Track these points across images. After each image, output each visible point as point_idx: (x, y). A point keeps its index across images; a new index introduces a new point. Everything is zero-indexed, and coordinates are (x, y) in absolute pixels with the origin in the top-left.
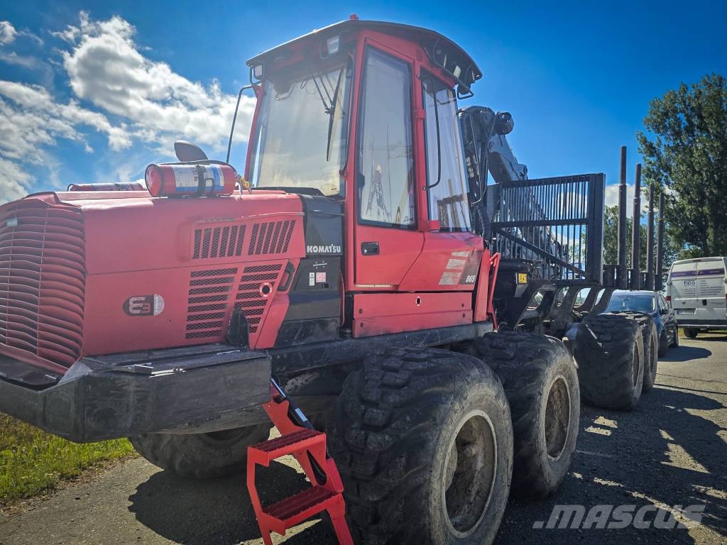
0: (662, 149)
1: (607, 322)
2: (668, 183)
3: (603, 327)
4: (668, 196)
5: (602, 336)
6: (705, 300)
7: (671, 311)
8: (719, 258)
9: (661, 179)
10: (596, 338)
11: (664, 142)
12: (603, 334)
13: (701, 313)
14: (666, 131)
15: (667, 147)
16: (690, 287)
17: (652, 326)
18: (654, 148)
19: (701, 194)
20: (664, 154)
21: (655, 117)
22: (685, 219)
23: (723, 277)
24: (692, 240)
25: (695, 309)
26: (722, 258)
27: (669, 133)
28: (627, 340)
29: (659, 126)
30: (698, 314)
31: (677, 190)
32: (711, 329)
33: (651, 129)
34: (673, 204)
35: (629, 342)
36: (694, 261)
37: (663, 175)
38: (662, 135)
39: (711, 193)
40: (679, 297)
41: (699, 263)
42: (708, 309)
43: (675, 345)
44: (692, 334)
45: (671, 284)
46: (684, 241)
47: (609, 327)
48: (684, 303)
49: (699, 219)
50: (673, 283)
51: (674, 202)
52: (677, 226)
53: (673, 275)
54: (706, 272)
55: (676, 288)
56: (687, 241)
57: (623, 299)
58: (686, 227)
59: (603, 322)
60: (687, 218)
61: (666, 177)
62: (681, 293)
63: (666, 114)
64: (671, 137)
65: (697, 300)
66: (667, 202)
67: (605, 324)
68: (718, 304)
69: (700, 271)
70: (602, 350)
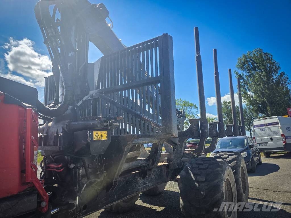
0: (244, 76)
1: (202, 164)
2: (249, 90)
3: (200, 169)
4: (249, 95)
5: (198, 177)
6: (272, 138)
7: (255, 145)
8: (275, 117)
9: (246, 88)
10: (194, 179)
11: (245, 74)
12: (200, 175)
13: (271, 144)
14: (245, 69)
15: (247, 76)
16: (263, 132)
17: (240, 161)
18: (242, 76)
19: (262, 93)
20: (245, 79)
21: (240, 65)
22: (257, 104)
23: (279, 126)
24: (262, 112)
25: (267, 143)
26: (277, 117)
27: (246, 70)
28: (217, 181)
29: (242, 68)
30: (269, 145)
31: (253, 92)
32: (276, 152)
33: (239, 69)
34: (252, 98)
35: (219, 181)
36: (263, 119)
37: (246, 87)
38: (244, 71)
39: (266, 92)
40: (259, 137)
41: (266, 120)
42: (273, 142)
43: (260, 163)
44: (268, 155)
45: (254, 131)
46: (259, 113)
47: (204, 169)
48: (262, 140)
49: (263, 103)
50: (255, 130)
51: (252, 97)
52: (255, 107)
53: (255, 126)
54: (270, 124)
55: (257, 133)
56: (260, 113)
57: (230, 141)
58: (259, 107)
59: (200, 164)
60: (259, 103)
61: (248, 87)
62: (260, 135)
63: (244, 63)
64: (248, 72)
65: (268, 138)
66: (249, 97)
67: (201, 167)
68: (278, 139)
69: (267, 124)
70: (199, 190)
